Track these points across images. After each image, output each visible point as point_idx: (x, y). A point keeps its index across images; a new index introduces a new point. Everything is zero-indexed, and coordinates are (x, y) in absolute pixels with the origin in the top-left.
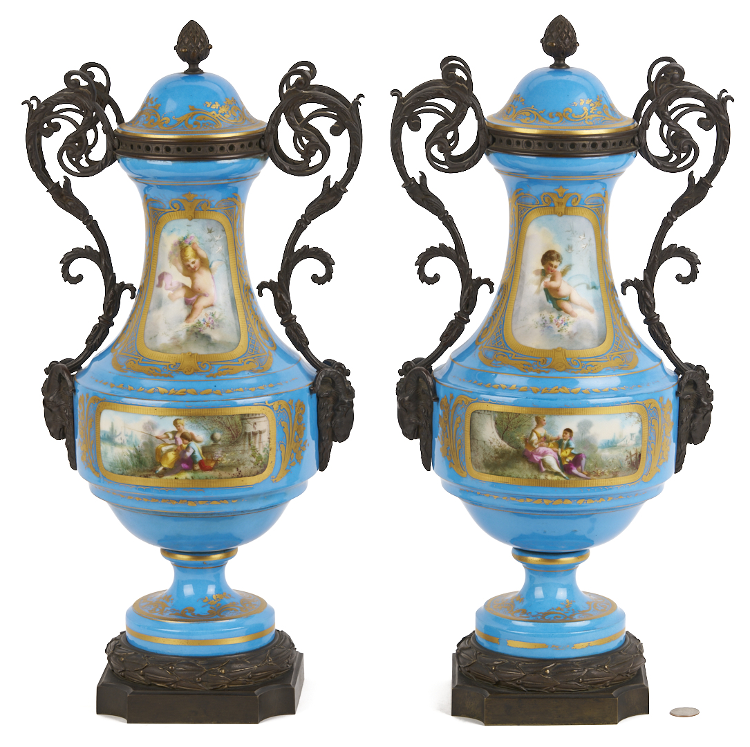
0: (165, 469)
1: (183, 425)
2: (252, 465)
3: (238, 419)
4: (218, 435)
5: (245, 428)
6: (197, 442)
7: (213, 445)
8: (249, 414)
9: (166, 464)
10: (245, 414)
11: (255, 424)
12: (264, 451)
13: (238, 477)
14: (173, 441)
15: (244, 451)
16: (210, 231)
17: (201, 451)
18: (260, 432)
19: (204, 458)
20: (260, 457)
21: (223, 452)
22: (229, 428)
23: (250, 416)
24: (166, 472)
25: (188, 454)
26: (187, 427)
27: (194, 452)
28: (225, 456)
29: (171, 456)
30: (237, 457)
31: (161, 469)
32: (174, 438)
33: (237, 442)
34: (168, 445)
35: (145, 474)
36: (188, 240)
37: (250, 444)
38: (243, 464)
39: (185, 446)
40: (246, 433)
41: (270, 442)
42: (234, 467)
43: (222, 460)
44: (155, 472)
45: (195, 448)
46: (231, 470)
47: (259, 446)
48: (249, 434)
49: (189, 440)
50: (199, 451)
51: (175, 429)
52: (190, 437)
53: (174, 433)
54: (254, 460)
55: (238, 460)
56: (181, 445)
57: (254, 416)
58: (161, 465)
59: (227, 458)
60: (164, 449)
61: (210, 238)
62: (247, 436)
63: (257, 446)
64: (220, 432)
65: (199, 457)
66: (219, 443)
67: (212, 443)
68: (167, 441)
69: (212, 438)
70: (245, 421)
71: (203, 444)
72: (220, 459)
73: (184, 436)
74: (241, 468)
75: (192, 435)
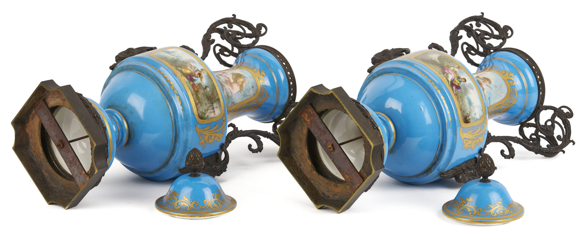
0: (181, 70)
1: (204, 73)
2: (201, 110)
3: (217, 97)
4: (208, 89)
5: (215, 102)
6: (201, 80)
7: (203, 88)
8: (220, 103)
9: (183, 70)
10: (220, 101)
11: (217, 108)
12: (207, 116)
13: (196, 104)
14: (195, 71)
15: (206, 104)
16: (253, 87)
17: (199, 83)
18: (214, 112)
19: (197, 85)
20: (205, 114)
21: (203, 93)
22: (213, 94)
23: (220, 104)
24: (181, 71)
25: (194, 78)
26: (204, 75)
27: (196, 80)
28: (201, 95)
29: (188, 72)
30: (203, 101)
31: (180, 69)
32: (196, 71)
33: (209, 99)
34: (192, 69)
35: (172, 64)
36: (245, 78)
37: (209, 107)
38: (201, 105)
39: (196, 75)
40: (213, 103)
41: (211, 118)
42: (199, 101)
43: (200, 94)
44: (177, 67)
45: (198, 81)
46: (197, 100)
47: (209, 112)
48: (213, 105)
49: (200, 77)
50: (198, 82)
51: (200, 70)
52: (201, 77)
53: (198, 70)
54: (203, 111)
55: (202, 102)
56: (196, 74)
57: (220, 106)
58: (182, 68)
59: (201, 96)
60: (188, 68)
61: (250, 88)
62: (212, 104)
63: (209, 111)
64: (210, 90)
65: (196, 83)
66: (206, 91)
67: (204, 87)
68: (193, 69)
69: (206, 87)
70: (217, 101)
71: (202, 83)
72: (199, 93)
73: (200, 74)
74: (199, 105)
75: (203, 77)
